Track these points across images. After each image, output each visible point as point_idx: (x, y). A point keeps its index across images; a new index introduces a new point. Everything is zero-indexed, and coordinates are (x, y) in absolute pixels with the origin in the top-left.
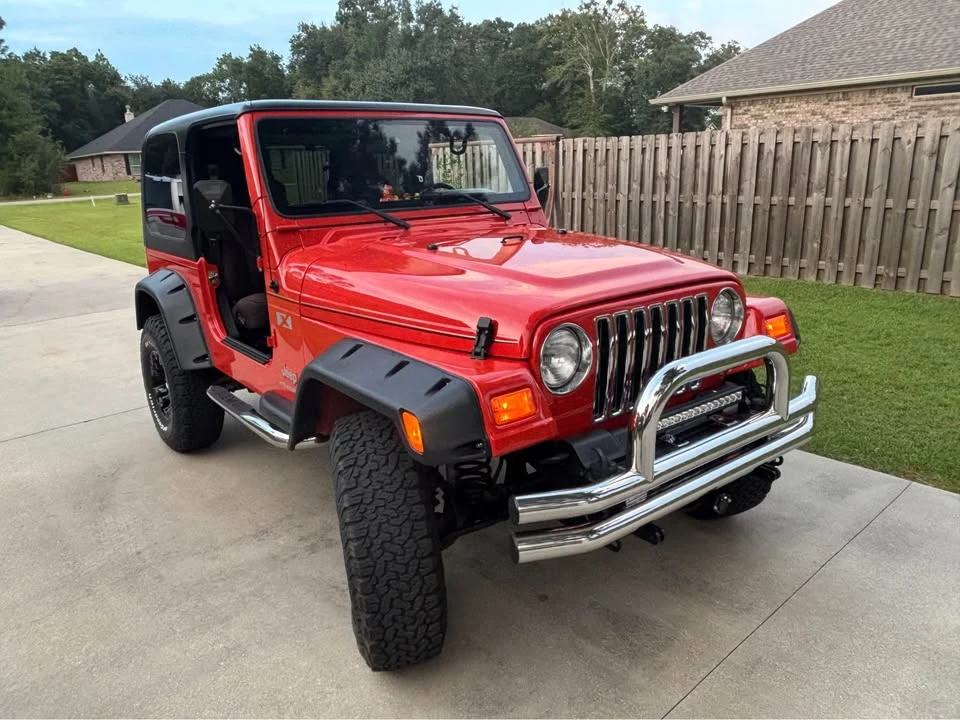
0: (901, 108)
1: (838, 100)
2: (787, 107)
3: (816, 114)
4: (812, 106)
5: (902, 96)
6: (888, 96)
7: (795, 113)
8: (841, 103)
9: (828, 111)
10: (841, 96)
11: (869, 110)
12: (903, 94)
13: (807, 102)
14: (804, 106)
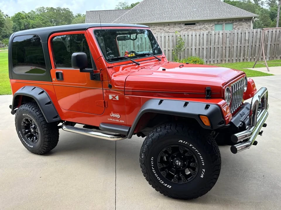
0: (182, 28)
1: (167, 26)
2: (153, 28)
3: (161, 30)
4: (160, 27)
5: (183, 26)
6: (179, 25)
7: (156, 29)
8: (168, 27)
9: (164, 29)
10: (167, 25)
11: (175, 29)
12: (183, 25)
13: (159, 26)
14: (158, 27)
